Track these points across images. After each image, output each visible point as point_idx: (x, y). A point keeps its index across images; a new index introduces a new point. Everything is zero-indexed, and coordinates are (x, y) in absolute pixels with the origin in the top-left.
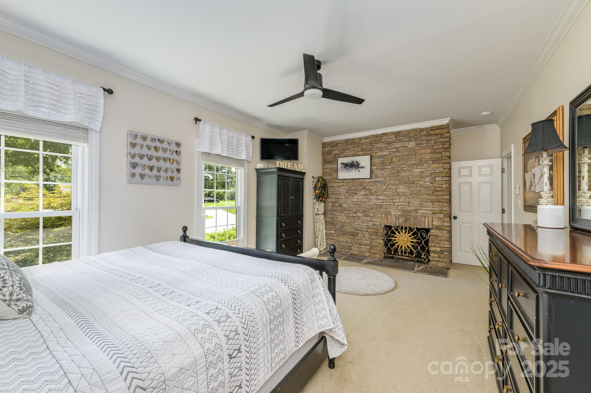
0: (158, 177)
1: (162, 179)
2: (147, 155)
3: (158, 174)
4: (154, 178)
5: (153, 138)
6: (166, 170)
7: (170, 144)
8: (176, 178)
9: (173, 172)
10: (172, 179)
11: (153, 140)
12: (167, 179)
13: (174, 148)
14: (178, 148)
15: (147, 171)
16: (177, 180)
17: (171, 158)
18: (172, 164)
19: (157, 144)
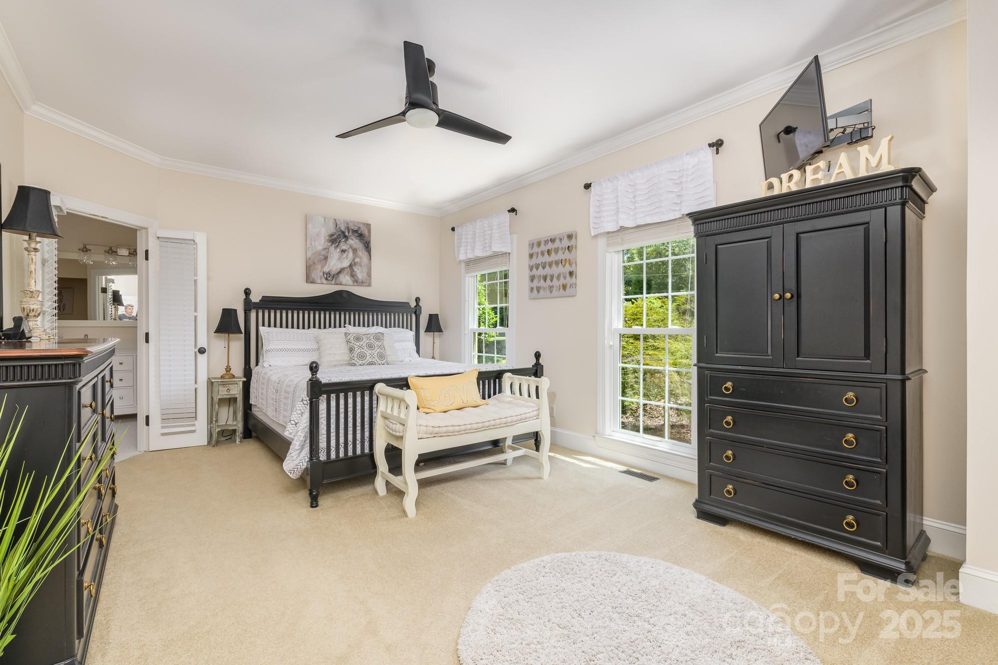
0: (551, 287)
1: (554, 289)
2: (542, 263)
3: (551, 284)
4: (548, 290)
5: (546, 240)
6: (558, 278)
7: (561, 240)
8: (568, 285)
9: (565, 278)
10: (564, 287)
11: (546, 242)
12: (560, 288)
13: (566, 243)
14: (570, 242)
15: (542, 283)
16: (570, 287)
17: (563, 259)
18: (564, 266)
19: (550, 246)
